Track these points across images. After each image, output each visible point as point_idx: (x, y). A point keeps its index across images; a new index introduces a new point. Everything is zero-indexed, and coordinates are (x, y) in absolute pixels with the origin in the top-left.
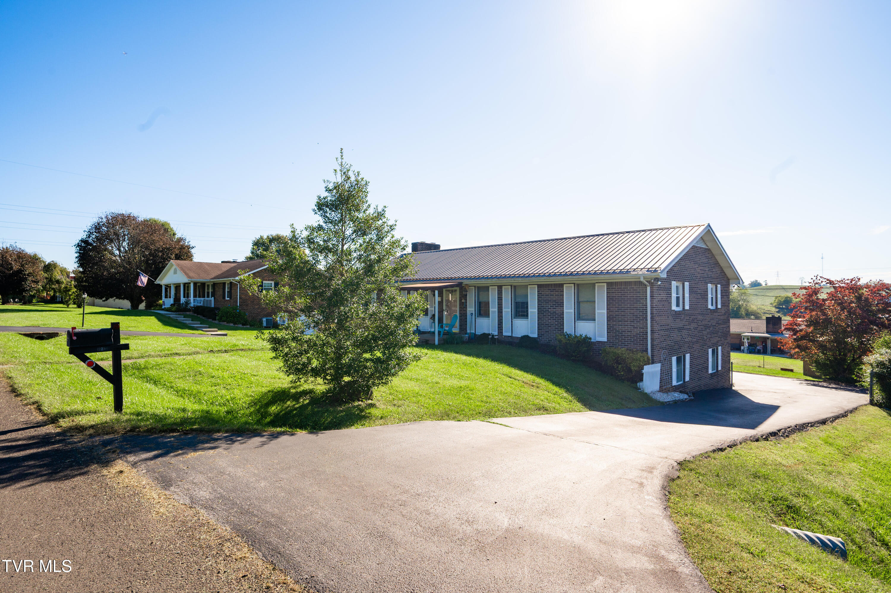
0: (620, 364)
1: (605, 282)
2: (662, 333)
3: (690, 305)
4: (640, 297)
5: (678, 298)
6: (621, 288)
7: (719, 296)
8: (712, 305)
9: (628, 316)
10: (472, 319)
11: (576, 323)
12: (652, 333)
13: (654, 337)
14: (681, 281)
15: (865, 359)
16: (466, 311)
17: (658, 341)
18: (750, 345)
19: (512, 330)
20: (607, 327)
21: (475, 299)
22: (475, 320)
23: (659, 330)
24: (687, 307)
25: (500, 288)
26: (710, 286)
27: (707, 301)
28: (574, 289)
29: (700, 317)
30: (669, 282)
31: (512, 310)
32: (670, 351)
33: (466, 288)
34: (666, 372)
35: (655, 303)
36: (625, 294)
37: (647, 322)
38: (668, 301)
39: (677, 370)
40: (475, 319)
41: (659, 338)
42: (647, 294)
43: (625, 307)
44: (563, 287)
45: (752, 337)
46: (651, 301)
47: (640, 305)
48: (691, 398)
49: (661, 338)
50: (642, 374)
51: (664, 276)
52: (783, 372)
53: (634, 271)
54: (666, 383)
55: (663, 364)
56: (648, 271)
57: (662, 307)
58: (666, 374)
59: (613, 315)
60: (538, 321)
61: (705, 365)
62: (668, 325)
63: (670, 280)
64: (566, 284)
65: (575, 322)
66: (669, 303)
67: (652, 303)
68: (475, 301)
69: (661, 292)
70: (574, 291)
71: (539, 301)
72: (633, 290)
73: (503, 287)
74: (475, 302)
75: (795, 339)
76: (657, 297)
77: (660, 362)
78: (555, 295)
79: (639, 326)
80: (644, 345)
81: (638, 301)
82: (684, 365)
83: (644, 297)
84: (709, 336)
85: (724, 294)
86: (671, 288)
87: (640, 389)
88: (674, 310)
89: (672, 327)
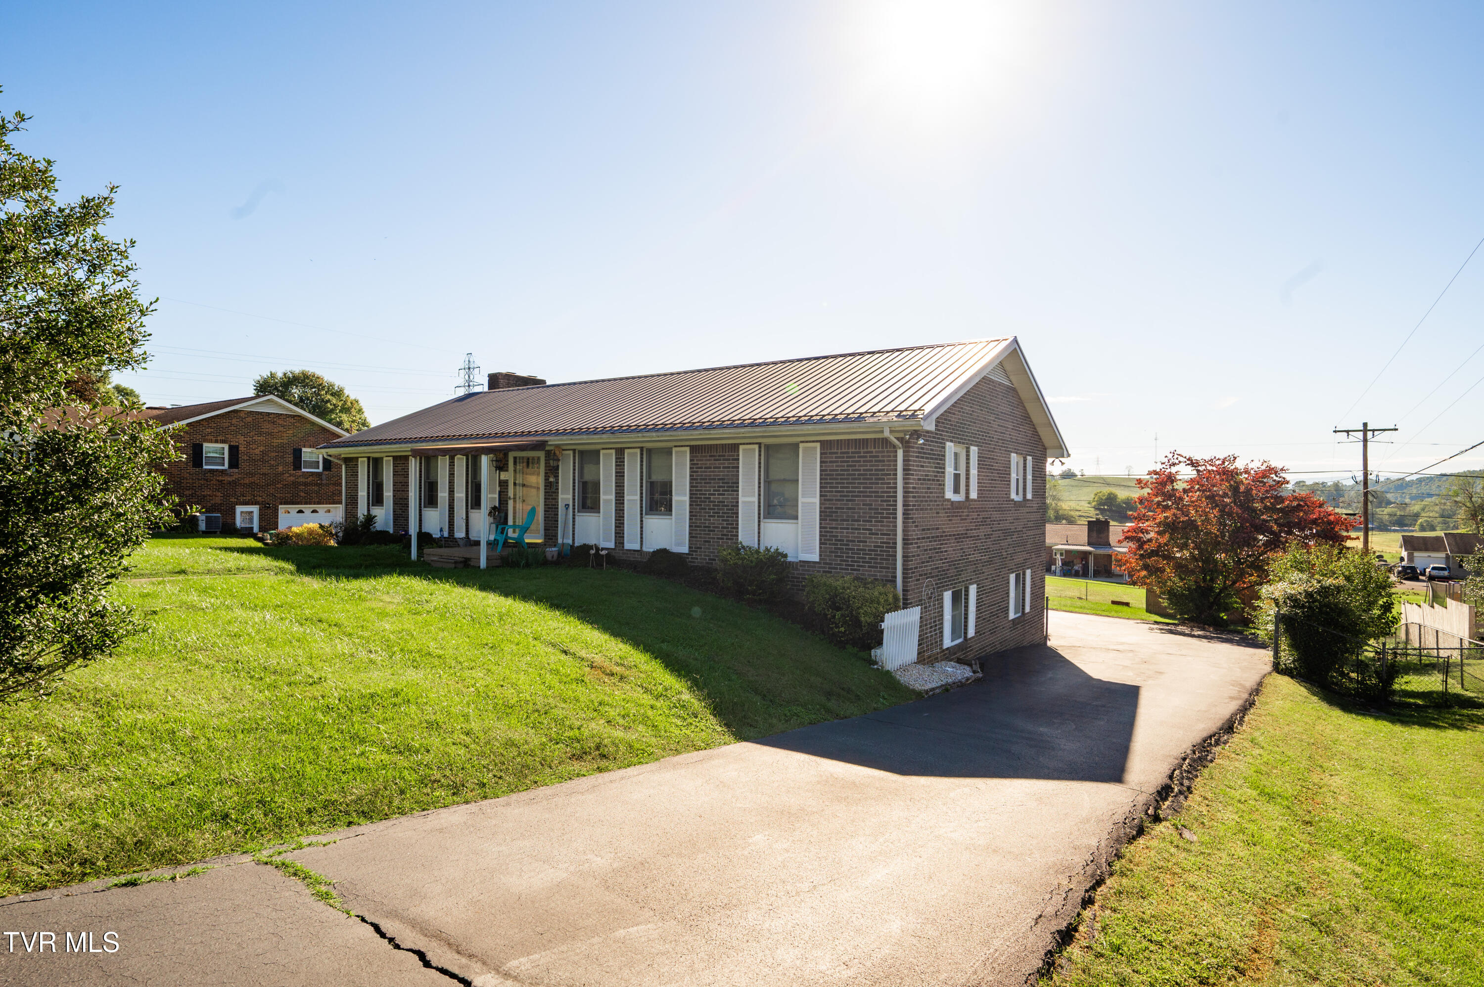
0: (838, 609)
1: (817, 441)
2: (924, 544)
3: (980, 491)
4: (883, 470)
5: (957, 477)
6: (848, 453)
7: (1029, 477)
8: (1017, 494)
9: (860, 509)
10: (566, 515)
11: (762, 524)
12: (905, 544)
13: (909, 553)
14: (963, 443)
15: (1265, 590)
16: (556, 499)
17: (916, 560)
18: (1064, 563)
19: (642, 538)
20: (820, 532)
21: (574, 476)
22: (574, 518)
23: (918, 539)
24: (974, 495)
25: (620, 452)
26: (1013, 455)
27: (1009, 485)
28: (760, 455)
29: (996, 515)
30: (941, 443)
31: (641, 497)
32: (939, 579)
33: (557, 452)
34: (930, 623)
35: (912, 483)
36: (855, 466)
37: (896, 522)
38: (938, 480)
39: (953, 617)
40: (574, 515)
41: (918, 555)
42: (896, 465)
43: (854, 492)
44: (738, 451)
45: (1068, 552)
46: (904, 479)
47: (883, 488)
48: (978, 675)
49: (923, 555)
50: (882, 631)
51: (930, 426)
52: (1115, 607)
53: (872, 416)
54: (932, 644)
55: (925, 608)
56: (899, 416)
57: (926, 493)
58: (931, 627)
59: (832, 508)
60: (690, 519)
61: (1003, 605)
62: (937, 529)
63: (943, 439)
64: (744, 444)
65: (759, 521)
66: (940, 485)
67: (906, 483)
68: (574, 480)
69: (925, 462)
70: (760, 459)
71: (692, 479)
72: (870, 457)
73: (626, 451)
74: (574, 483)
75: (1141, 555)
76: (916, 470)
77: (919, 603)
78: (724, 468)
79: (881, 530)
80: (888, 568)
81: (880, 479)
82: (966, 607)
83: (891, 470)
84: (1011, 551)
85: (1037, 474)
86: (944, 456)
87: (876, 663)
88: (949, 500)
89: (944, 532)
